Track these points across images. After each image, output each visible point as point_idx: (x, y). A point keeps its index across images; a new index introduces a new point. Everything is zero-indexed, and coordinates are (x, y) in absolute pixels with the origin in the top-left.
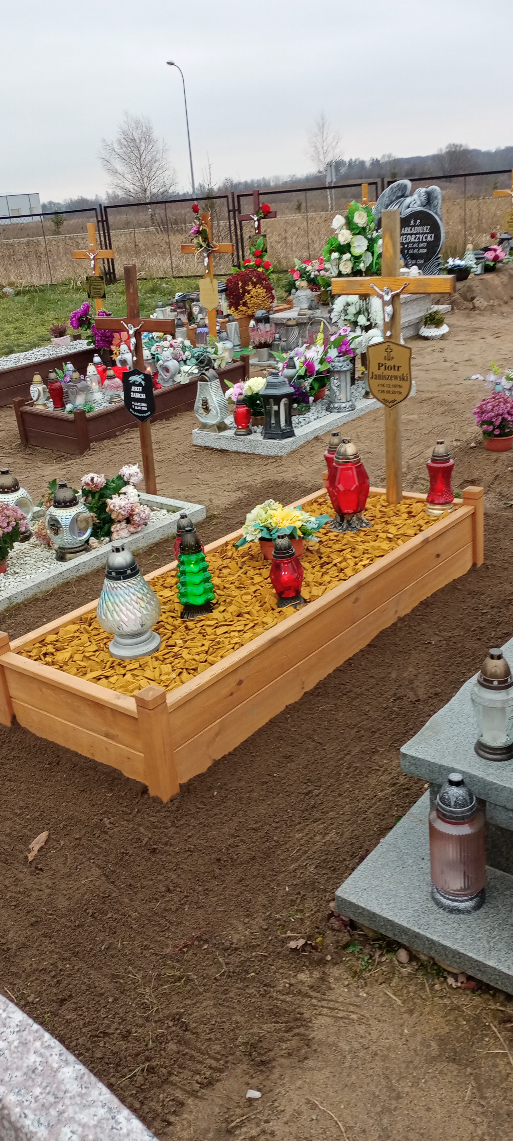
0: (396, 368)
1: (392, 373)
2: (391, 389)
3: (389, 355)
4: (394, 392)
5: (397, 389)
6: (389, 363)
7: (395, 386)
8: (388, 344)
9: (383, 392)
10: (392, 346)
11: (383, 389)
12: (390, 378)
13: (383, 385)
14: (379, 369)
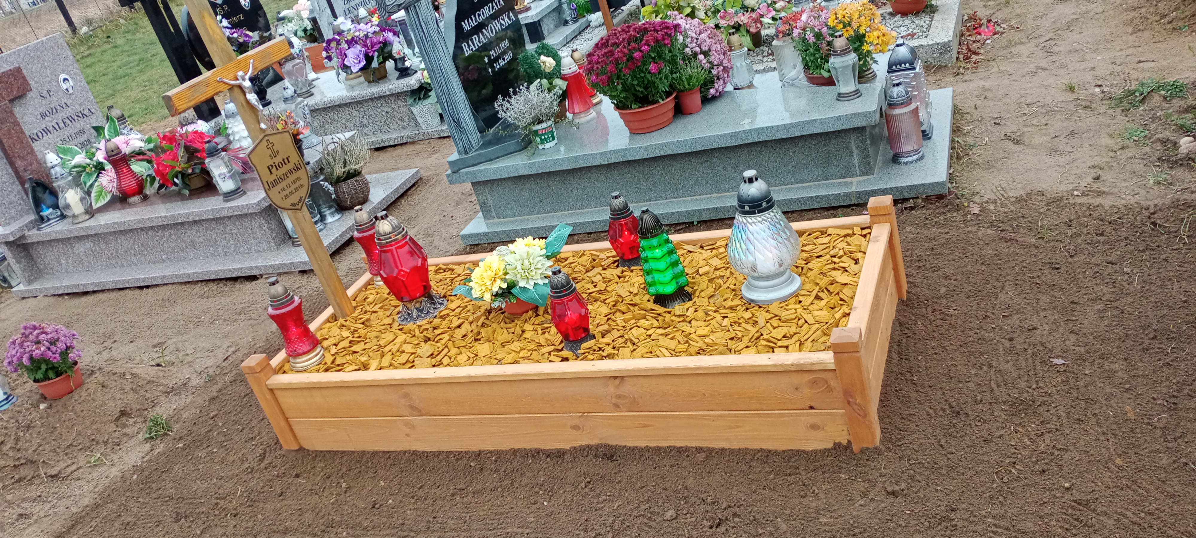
0: (286, 161)
1: (285, 169)
2: (292, 188)
3: (272, 150)
4: (297, 189)
5: (298, 184)
6: (278, 160)
7: (294, 182)
8: (267, 138)
9: (287, 196)
10: (272, 139)
11: (285, 193)
12: (285, 176)
13: (284, 189)
14: (271, 173)
